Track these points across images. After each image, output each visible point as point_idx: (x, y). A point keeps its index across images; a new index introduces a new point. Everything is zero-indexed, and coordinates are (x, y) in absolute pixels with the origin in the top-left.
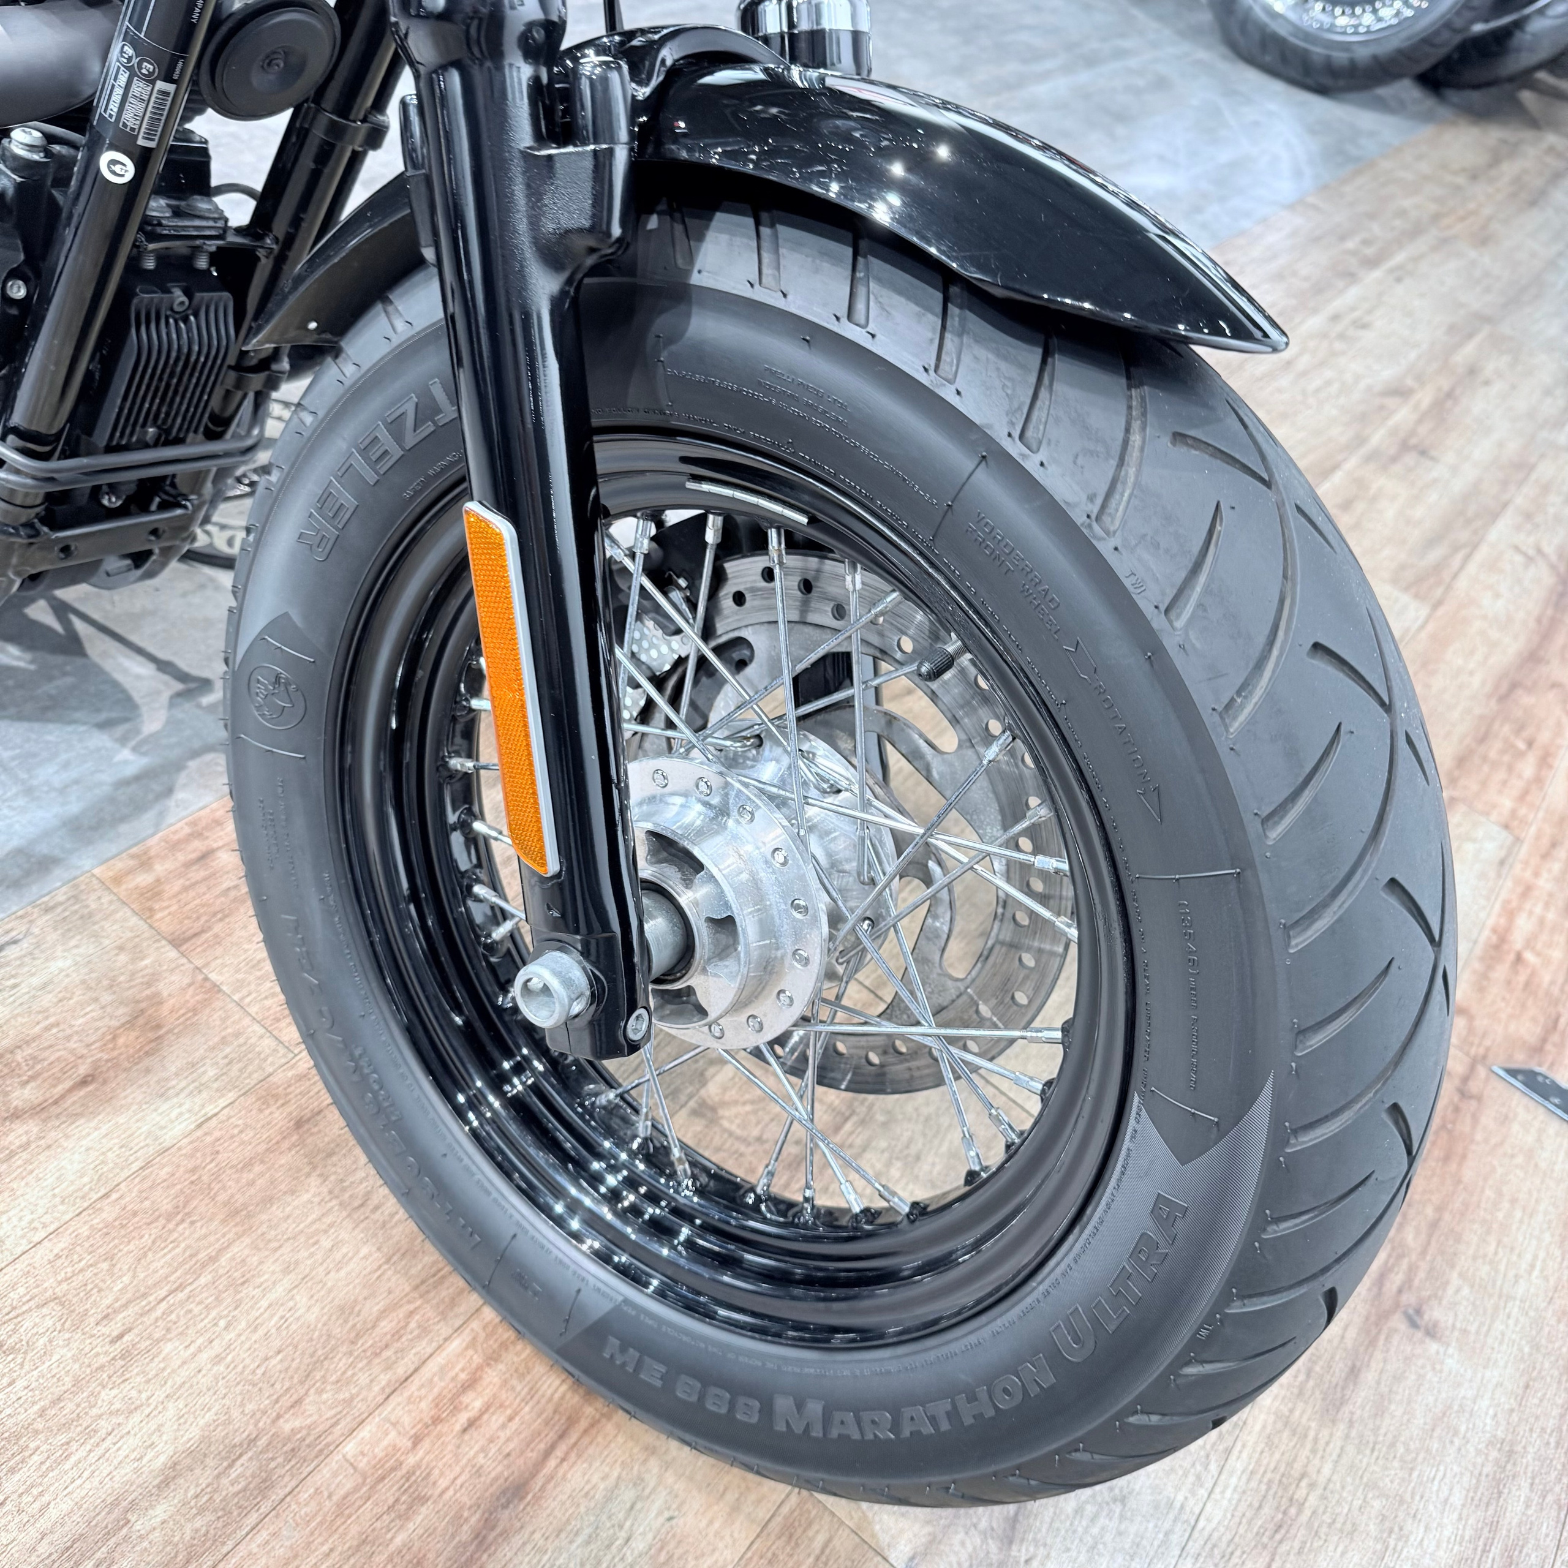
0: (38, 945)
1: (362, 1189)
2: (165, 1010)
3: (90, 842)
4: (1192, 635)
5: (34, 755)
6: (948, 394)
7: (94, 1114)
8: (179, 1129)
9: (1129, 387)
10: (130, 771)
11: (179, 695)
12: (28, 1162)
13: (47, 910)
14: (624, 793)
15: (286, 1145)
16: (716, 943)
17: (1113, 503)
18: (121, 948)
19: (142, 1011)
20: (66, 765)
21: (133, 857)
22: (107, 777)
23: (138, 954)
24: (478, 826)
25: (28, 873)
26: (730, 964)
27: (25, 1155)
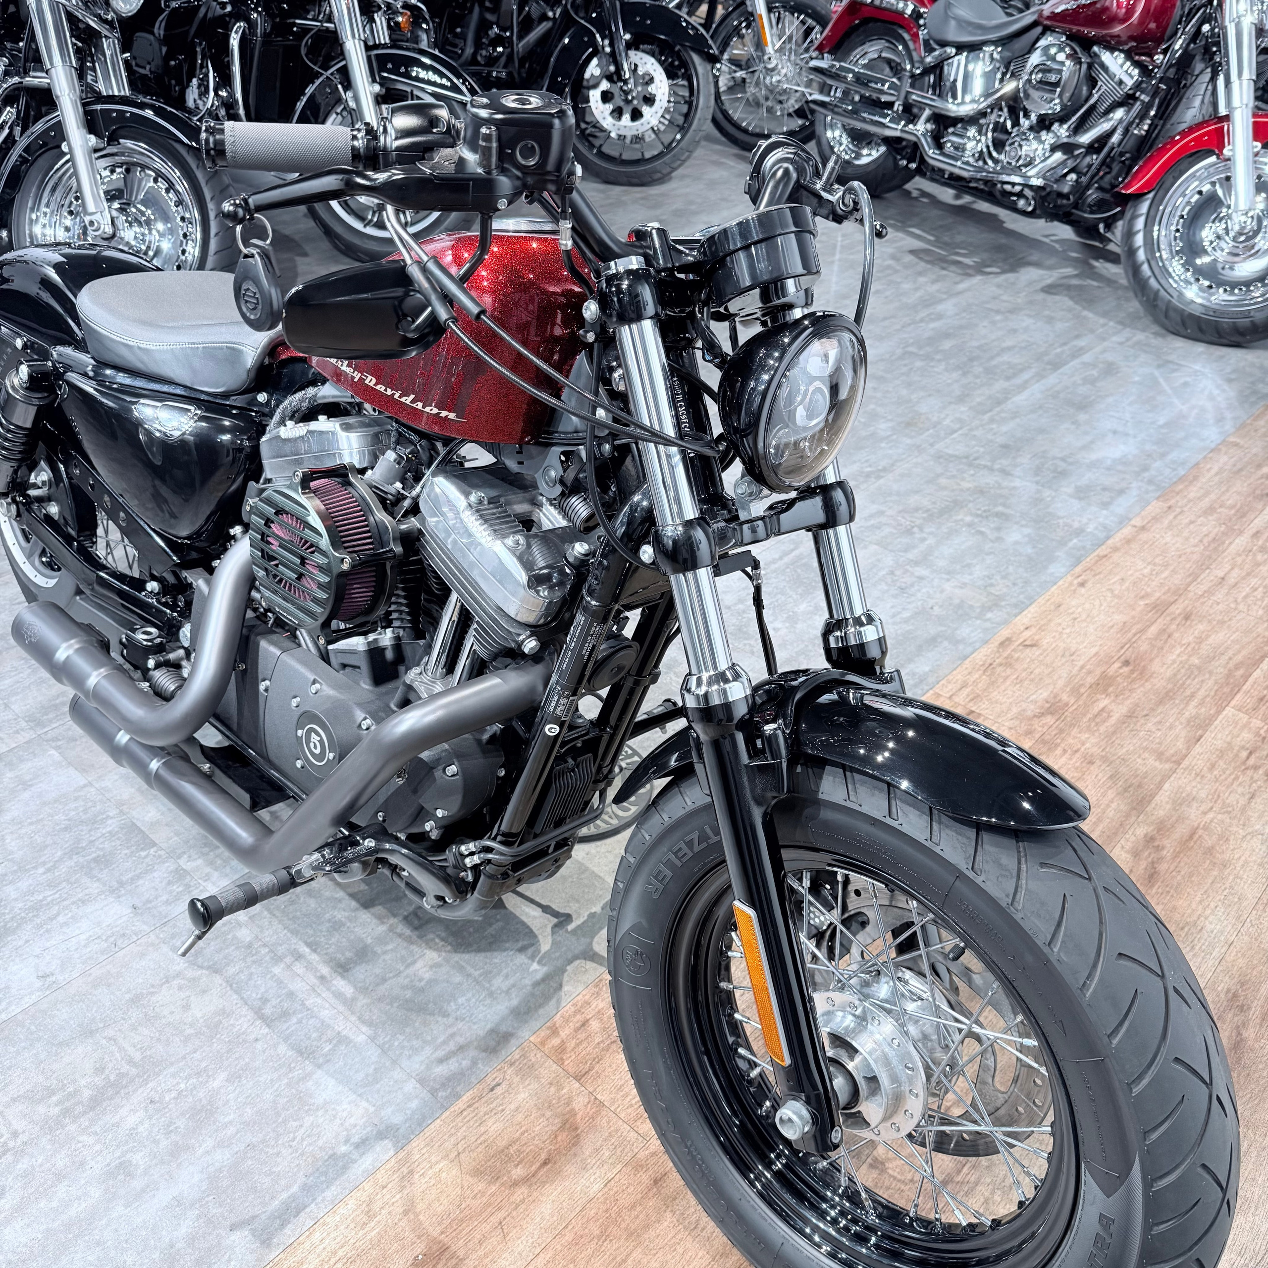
0: (510, 1085)
1: (694, 1218)
2: (579, 1117)
3: (526, 1022)
4: (1062, 955)
5: (491, 972)
6: (937, 850)
7: (553, 1181)
8: (596, 1187)
9: (1017, 842)
10: (539, 976)
11: (555, 926)
12: (526, 1210)
13: (511, 1065)
14: (813, 1009)
15: (651, 1194)
16: (869, 1088)
17: (1018, 897)
18: (551, 1084)
19: (567, 1120)
20: (507, 976)
21: (548, 1028)
22: (528, 982)
23: (560, 1087)
24: (737, 1016)
25: (499, 1043)
26: (878, 1097)
27: (523, 1206)
